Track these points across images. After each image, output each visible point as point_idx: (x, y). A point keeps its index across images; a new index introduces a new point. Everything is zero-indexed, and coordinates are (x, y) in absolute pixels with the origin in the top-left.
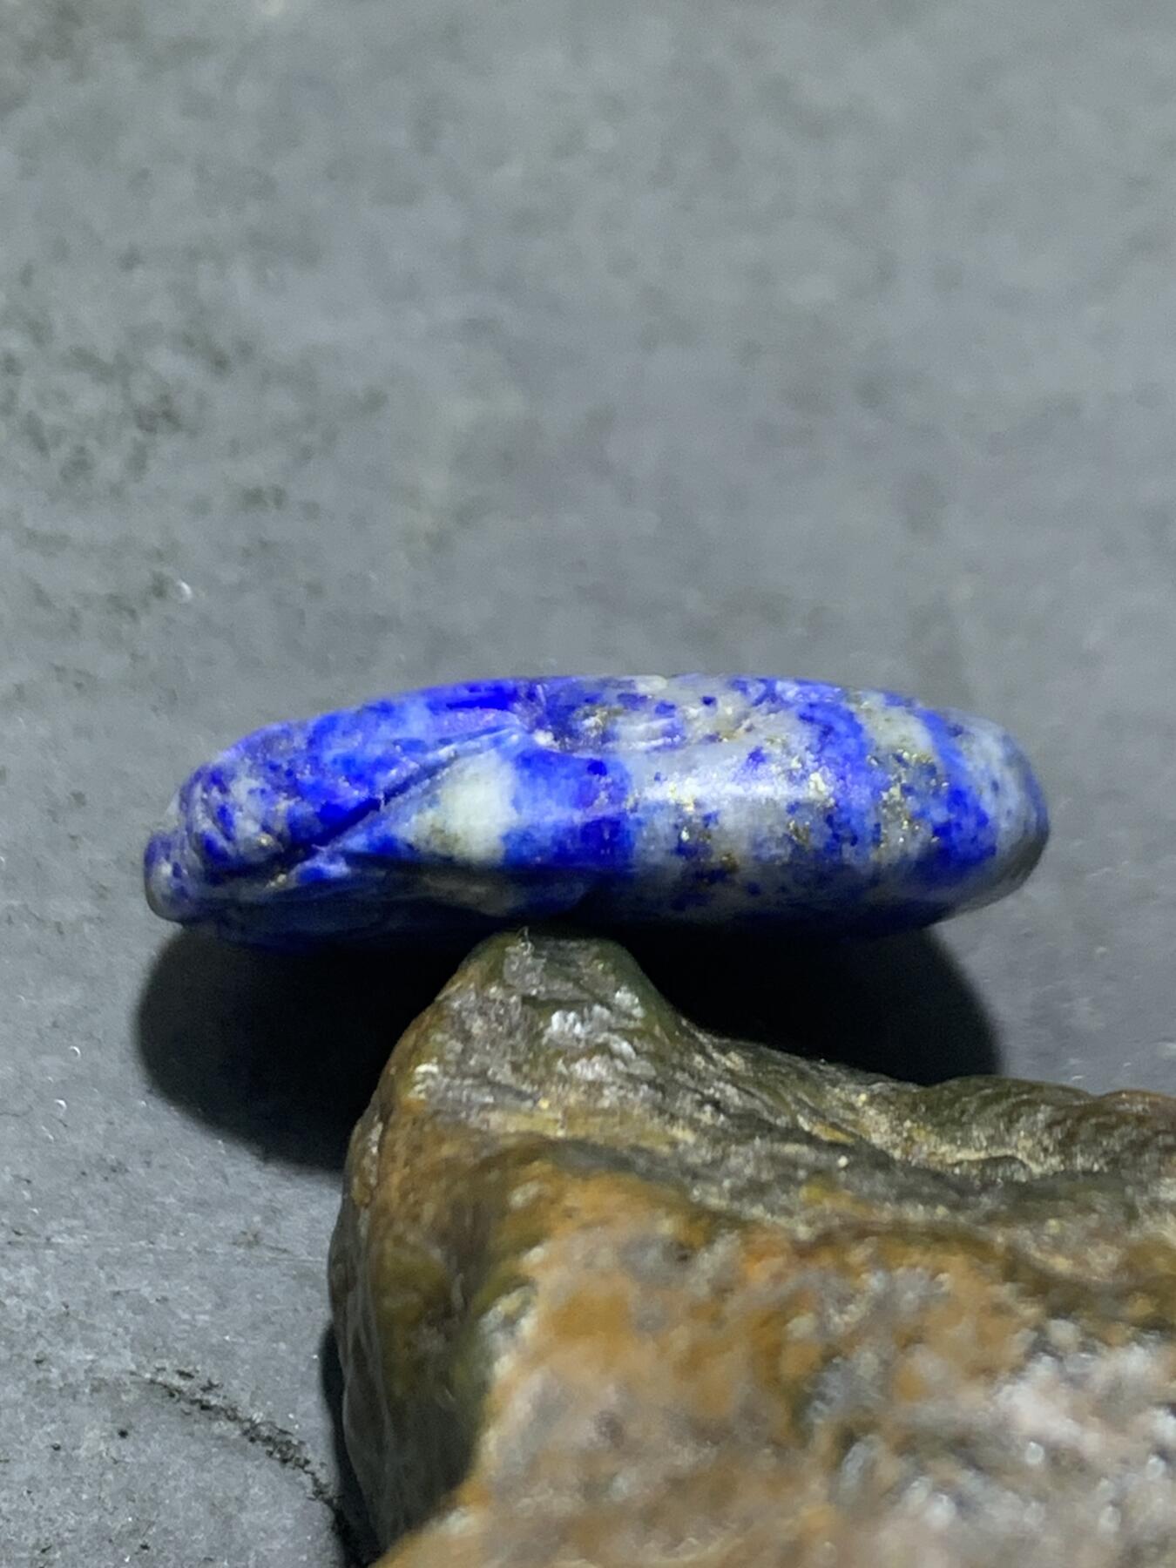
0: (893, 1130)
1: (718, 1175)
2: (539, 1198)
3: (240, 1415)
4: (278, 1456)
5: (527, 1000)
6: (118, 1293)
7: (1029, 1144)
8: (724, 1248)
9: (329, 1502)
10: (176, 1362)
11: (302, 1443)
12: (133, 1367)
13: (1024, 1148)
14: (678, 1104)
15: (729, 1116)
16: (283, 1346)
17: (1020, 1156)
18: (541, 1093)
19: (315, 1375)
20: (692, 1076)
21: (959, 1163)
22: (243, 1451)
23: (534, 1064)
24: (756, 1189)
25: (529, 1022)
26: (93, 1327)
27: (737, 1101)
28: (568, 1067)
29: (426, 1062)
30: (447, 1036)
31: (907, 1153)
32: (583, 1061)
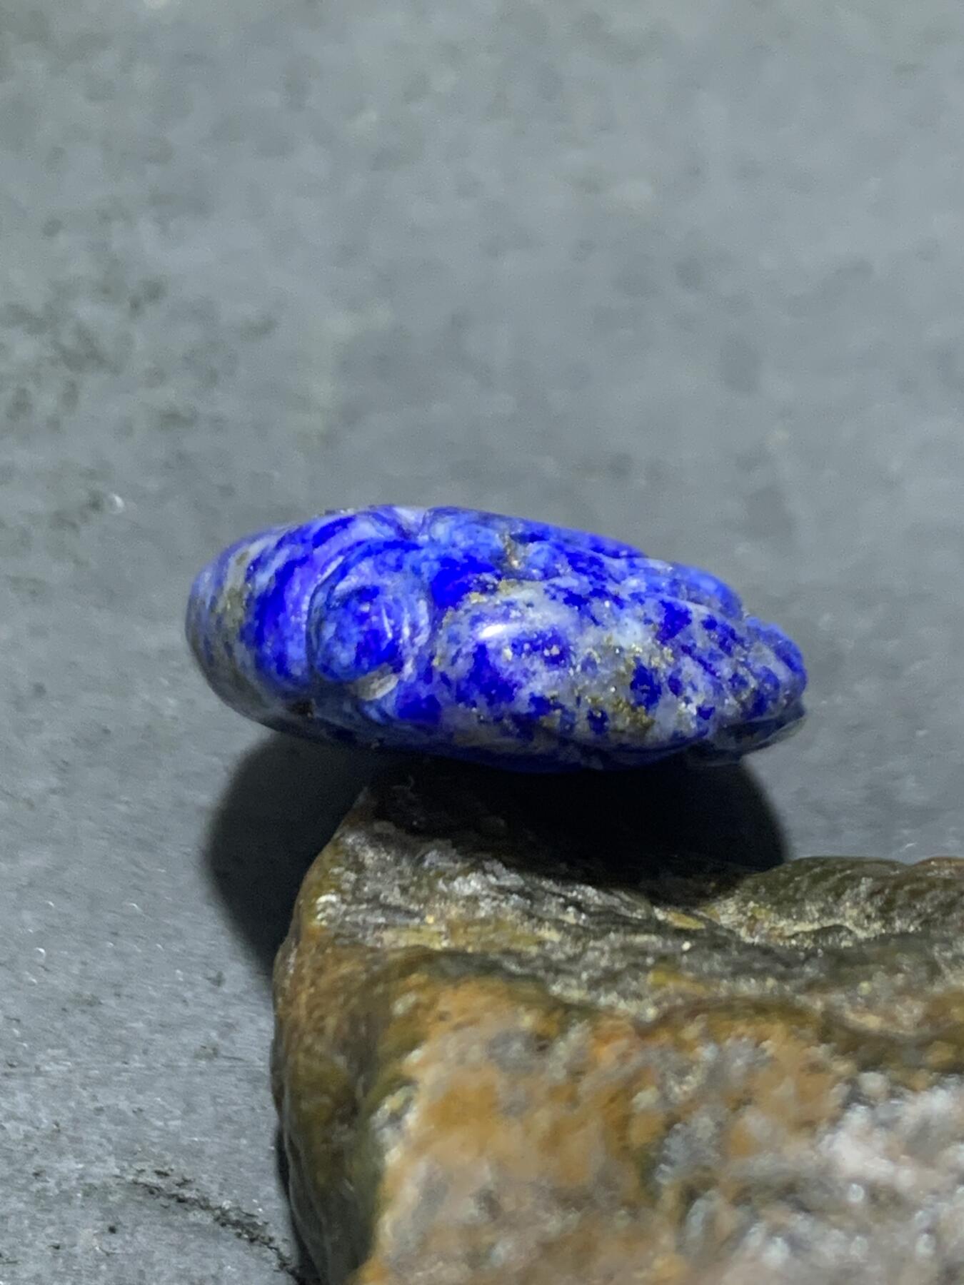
0: (740, 911)
1: (576, 968)
2: (417, 1006)
3: (211, 1204)
4: (246, 1236)
5: (410, 830)
6: (99, 1110)
7: (854, 913)
8: (577, 1034)
9: (292, 1273)
10: (153, 1164)
11: (266, 1223)
12: (117, 1171)
13: (851, 916)
14: (545, 909)
15: (590, 914)
16: (244, 1141)
17: (848, 924)
18: (427, 910)
19: (272, 1163)
21: (795, 936)
22: (216, 1235)
23: (419, 886)
24: (609, 979)
26: (81, 1140)
27: (597, 900)
28: (447, 885)
29: (326, 893)
30: (342, 869)
31: (751, 931)
32: (460, 879)
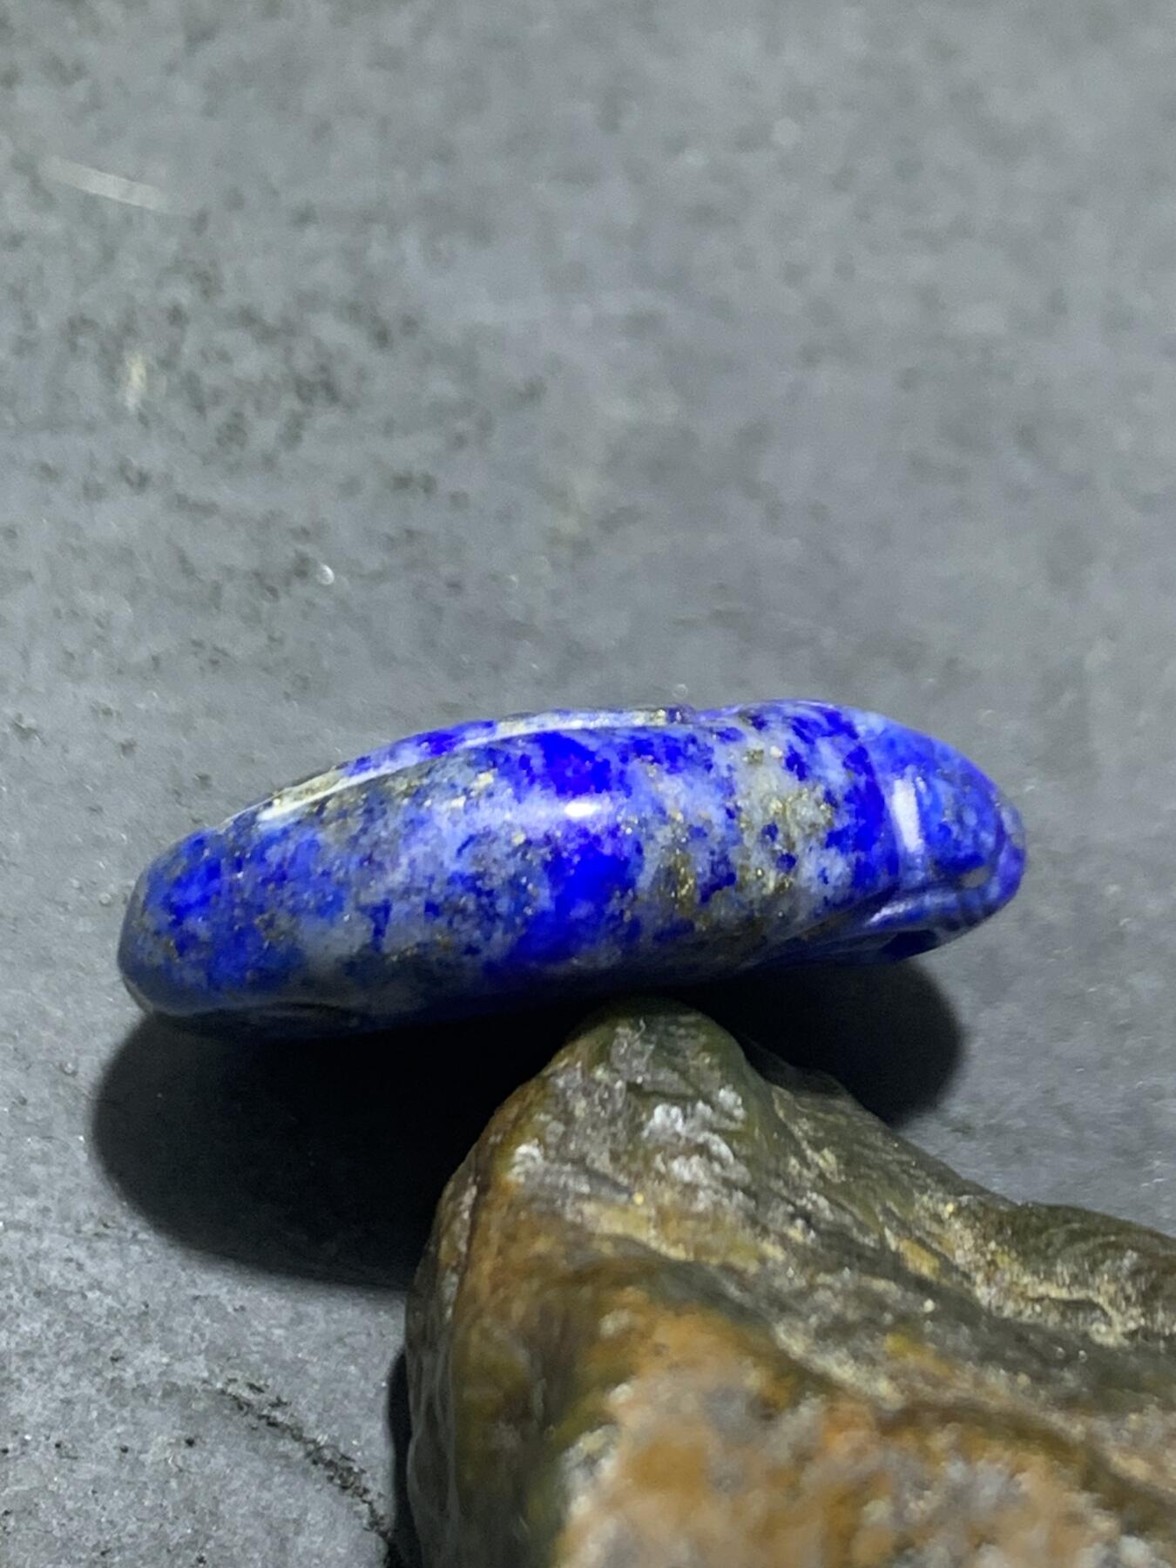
0: (977, 1249)
1: (804, 1308)
2: (630, 1329)
3: (305, 1435)
4: (339, 1482)
5: (632, 1088)
6: (197, 1298)
7: (1112, 1289)
8: (809, 1412)
9: (383, 1534)
10: (247, 1375)
11: (363, 1471)
12: (205, 1375)
13: (1106, 1292)
14: (770, 1214)
15: (819, 1233)
16: (353, 1369)
17: (1102, 1302)
18: (637, 1187)
19: (382, 1401)
20: (786, 1184)
21: (1040, 1300)
22: (306, 1472)
23: (632, 1156)
24: (840, 1330)
25: (631, 1110)
26: (171, 1329)
27: (828, 1215)
28: (665, 1163)
29: (528, 1142)
30: (549, 1117)
31: (989, 1280)
32: (681, 1159)
